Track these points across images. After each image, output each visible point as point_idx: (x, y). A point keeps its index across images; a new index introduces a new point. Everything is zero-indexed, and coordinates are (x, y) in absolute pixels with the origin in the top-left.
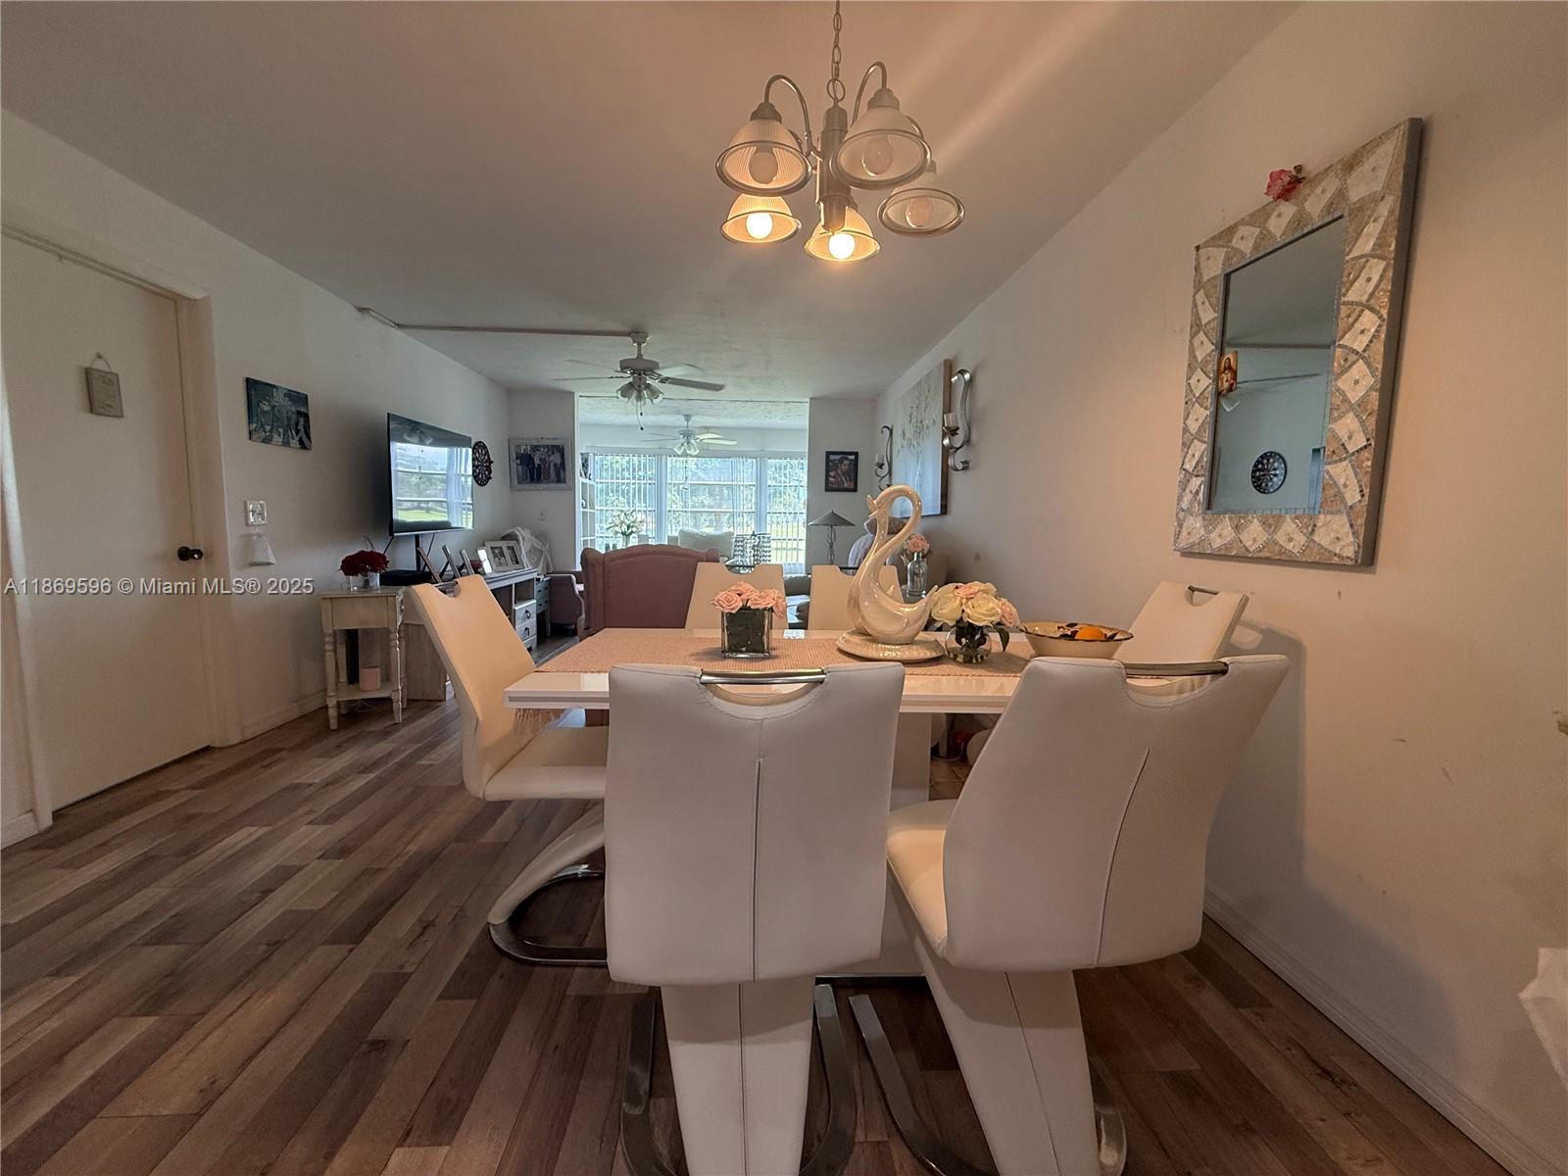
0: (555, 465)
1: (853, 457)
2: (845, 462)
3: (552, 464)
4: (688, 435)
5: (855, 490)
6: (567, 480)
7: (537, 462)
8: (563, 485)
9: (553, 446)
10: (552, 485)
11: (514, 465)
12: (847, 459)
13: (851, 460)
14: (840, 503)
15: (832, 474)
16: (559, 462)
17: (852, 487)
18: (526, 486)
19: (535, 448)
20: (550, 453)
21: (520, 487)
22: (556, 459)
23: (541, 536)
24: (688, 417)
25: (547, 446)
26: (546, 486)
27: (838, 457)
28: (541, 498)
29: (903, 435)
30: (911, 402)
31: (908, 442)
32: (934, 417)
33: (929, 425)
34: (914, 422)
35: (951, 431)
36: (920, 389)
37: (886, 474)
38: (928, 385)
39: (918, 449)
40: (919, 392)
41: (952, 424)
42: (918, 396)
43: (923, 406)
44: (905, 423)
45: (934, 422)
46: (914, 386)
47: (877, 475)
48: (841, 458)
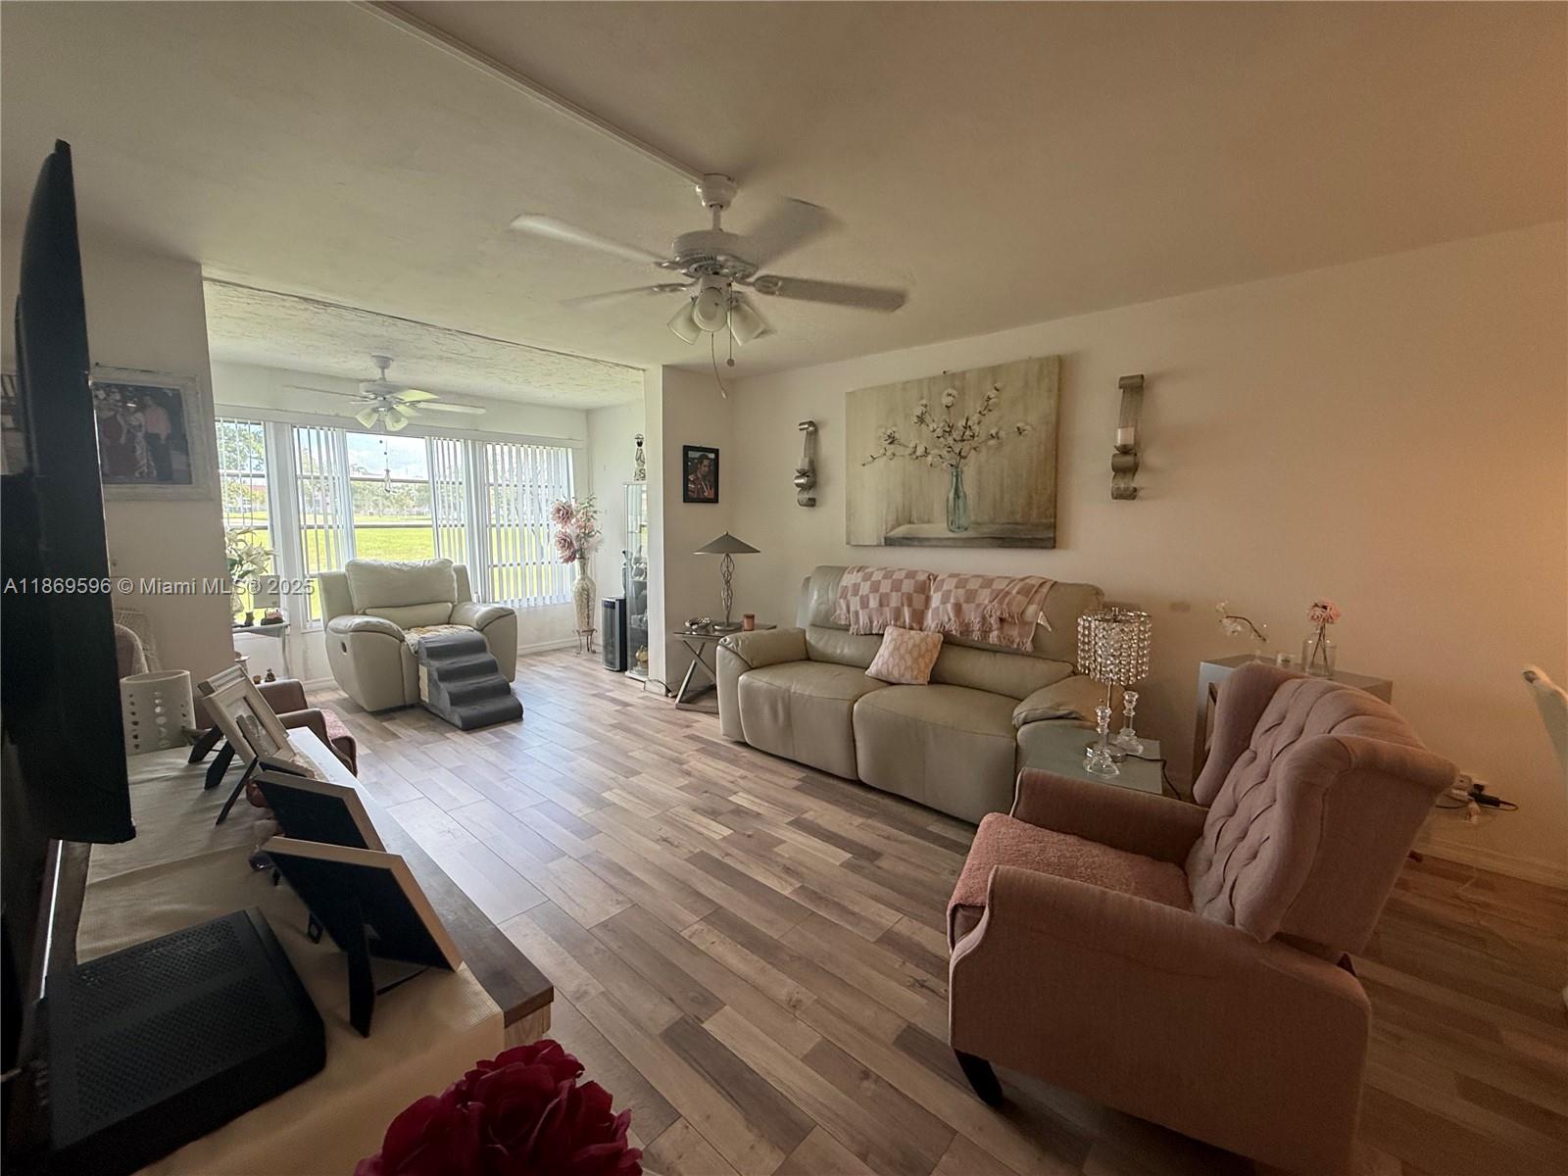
0: (152, 439)
1: (712, 456)
3: (140, 435)
4: (386, 393)
5: (715, 500)
12: (708, 458)
13: (711, 459)
15: (691, 478)
17: (712, 496)
24: (384, 363)
26: (125, 490)
27: (697, 455)
29: (892, 440)
30: (922, 398)
31: (909, 451)
32: (1019, 425)
33: (1002, 434)
34: (933, 426)
35: (1125, 450)
36: (957, 383)
37: (811, 485)
38: (995, 382)
39: (954, 463)
40: (953, 387)
41: (1131, 441)
42: (954, 393)
43: (973, 406)
44: (895, 426)
45: (1020, 431)
46: (930, 379)
47: (798, 485)
48: (701, 456)
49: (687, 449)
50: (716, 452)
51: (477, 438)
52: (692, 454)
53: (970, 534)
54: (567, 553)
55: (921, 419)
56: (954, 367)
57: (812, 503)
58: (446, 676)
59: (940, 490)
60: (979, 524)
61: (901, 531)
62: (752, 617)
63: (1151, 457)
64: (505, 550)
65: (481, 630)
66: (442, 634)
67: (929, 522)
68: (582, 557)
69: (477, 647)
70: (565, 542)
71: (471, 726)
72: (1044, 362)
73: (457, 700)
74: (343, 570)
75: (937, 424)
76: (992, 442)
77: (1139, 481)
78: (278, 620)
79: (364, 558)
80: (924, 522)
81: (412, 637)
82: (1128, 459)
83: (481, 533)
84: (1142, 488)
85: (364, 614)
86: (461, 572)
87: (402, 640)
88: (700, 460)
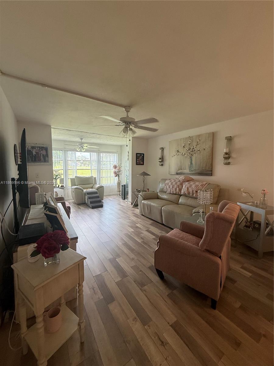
0: (43, 155)
1: (143, 155)
2: (141, 156)
3: (42, 155)
5: (143, 164)
9: (42, 147)
12: (141, 155)
16: (45, 154)
17: (142, 164)
20: (41, 150)
22: (44, 152)
24: (82, 139)
25: (39, 147)
26: (39, 163)
27: (139, 155)
29: (178, 151)
30: (184, 142)
31: (182, 154)
32: (204, 148)
33: (200, 150)
34: (186, 148)
35: (226, 154)
36: (191, 139)
37: (162, 161)
38: (199, 138)
39: (190, 156)
40: (191, 140)
41: (228, 151)
42: (191, 141)
43: (194, 144)
44: (179, 148)
45: (204, 149)
46: (186, 138)
47: (159, 161)
49: (137, 154)
50: (144, 154)
51: (99, 152)
52: (138, 155)
53: (194, 172)
54: (115, 175)
55: (184, 147)
56: (191, 135)
57: (162, 165)
58: (90, 198)
59: (188, 163)
60: (196, 170)
61: (179, 171)
62: (149, 189)
63: (233, 155)
64: (104, 174)
65: (97, 190)
66: (90, 190)
67: (185, 169)
68: (118, 176)
69: (96, 193)
70: (115, 173)
71: (93, 208)
72: (209, 134)
73: (91, 203)
74: (74, 177)
75: (187, 148)
76: (198, 152)
77: (230, 160)
78: (63, 186)
79: (78, 176)
80: (184, 169)
81: (85, 191)
82: (227, 156)
83: (99, 171)
84: (231, 162)
85: (77, 186)
86: (95, 178)
87: (83, 191)
88: (140, 156)
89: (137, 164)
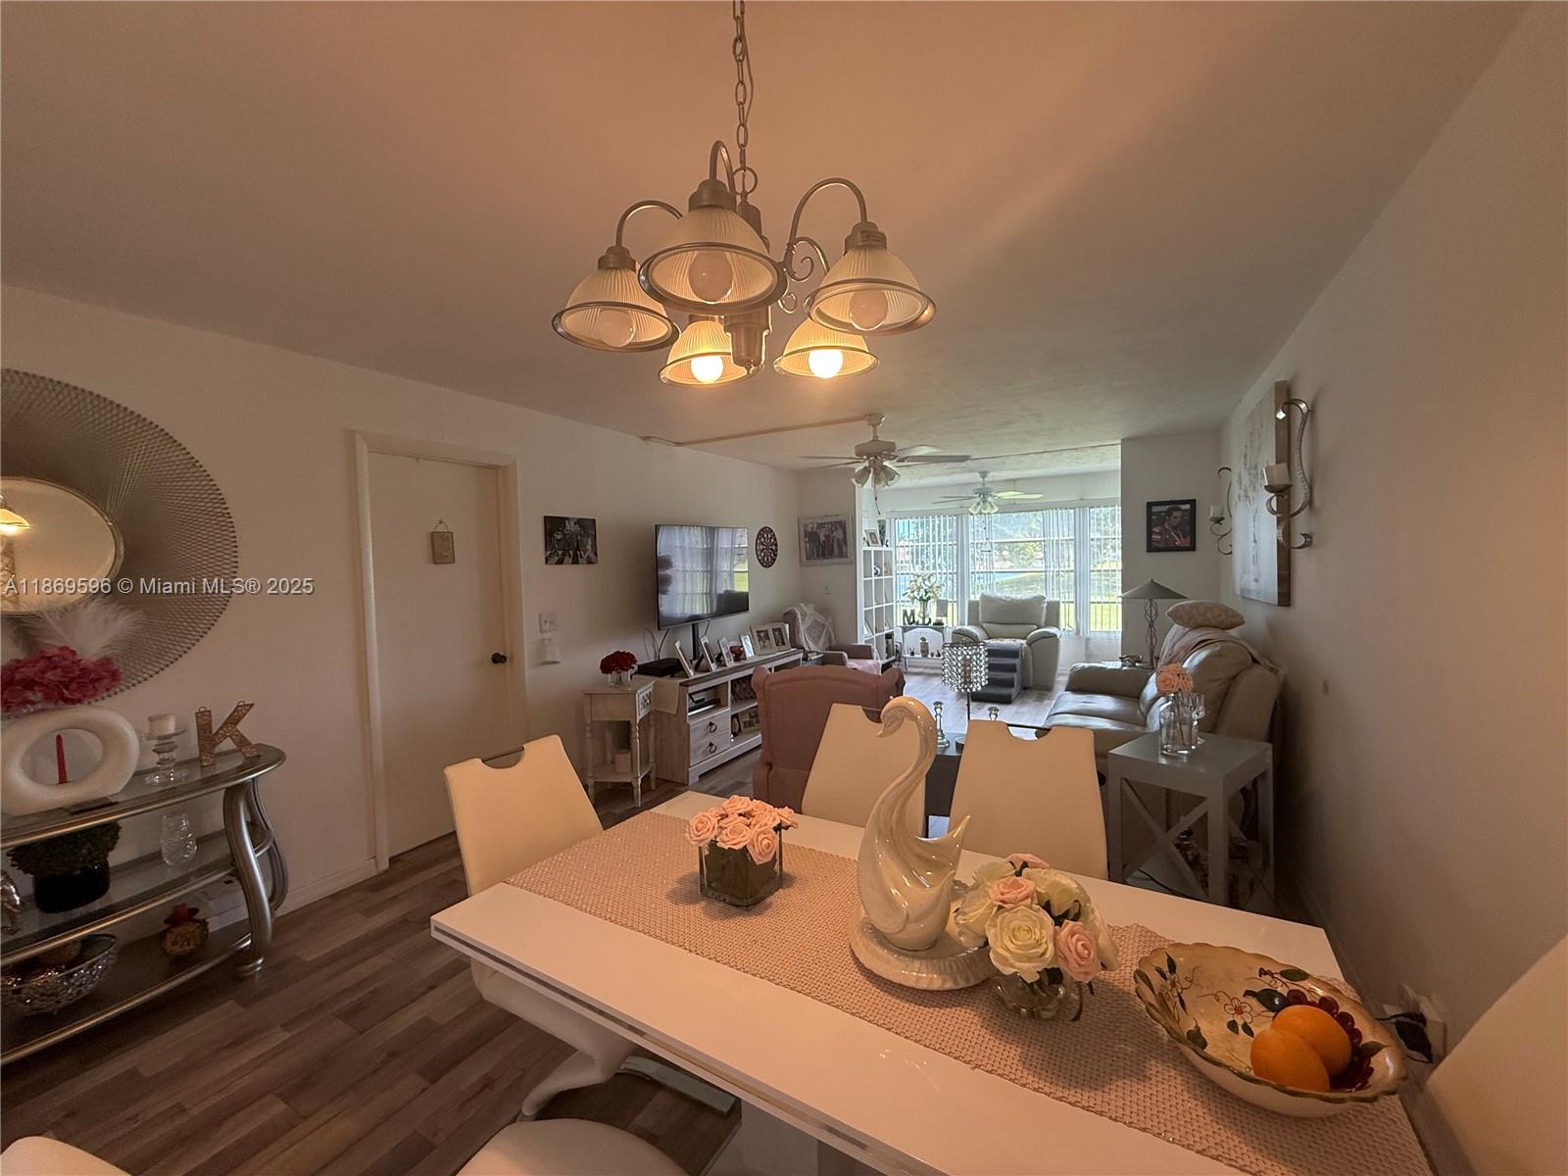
0: (838, 540)
1: (1188, 506)
2: (1176, 514)
3: (835, 540)
4: (984, 493)
5: (1192, 548)
6: (849, 555)
7: (822, 538)
8: (845, 559)
9: (836, 522)
10: (835, 560)
11: (803, 543)
12: (1180, 509)
13: (1185, 510)
14: (1169, 568)
15: (1156, 530)
16: (841, 537)
17: (1188, 545)
18: (813, 562)
19: (821, 526)
20: (834, 529)
21: (808, 562)
22: (839, 535)
23: (823, 610)
24: (984, 474)
25: (831, 523)
26: (830, 561)
27: (1165, 508)
28: (827, 572)
35: (1275, 491)
37: (1229, 532)
47: (1214, 533)
48: (1169, 510)
49: (1150, 505)
50: (1193, 502)
51: (1082, 505)
52: (1155, 509)
57: (1231, 550)
65: (1029, 644)
74: (978, 599)
85: (979, 625)
86: (1052, 605)
88: (1169, 513)
89: (1151, 548)
